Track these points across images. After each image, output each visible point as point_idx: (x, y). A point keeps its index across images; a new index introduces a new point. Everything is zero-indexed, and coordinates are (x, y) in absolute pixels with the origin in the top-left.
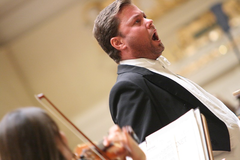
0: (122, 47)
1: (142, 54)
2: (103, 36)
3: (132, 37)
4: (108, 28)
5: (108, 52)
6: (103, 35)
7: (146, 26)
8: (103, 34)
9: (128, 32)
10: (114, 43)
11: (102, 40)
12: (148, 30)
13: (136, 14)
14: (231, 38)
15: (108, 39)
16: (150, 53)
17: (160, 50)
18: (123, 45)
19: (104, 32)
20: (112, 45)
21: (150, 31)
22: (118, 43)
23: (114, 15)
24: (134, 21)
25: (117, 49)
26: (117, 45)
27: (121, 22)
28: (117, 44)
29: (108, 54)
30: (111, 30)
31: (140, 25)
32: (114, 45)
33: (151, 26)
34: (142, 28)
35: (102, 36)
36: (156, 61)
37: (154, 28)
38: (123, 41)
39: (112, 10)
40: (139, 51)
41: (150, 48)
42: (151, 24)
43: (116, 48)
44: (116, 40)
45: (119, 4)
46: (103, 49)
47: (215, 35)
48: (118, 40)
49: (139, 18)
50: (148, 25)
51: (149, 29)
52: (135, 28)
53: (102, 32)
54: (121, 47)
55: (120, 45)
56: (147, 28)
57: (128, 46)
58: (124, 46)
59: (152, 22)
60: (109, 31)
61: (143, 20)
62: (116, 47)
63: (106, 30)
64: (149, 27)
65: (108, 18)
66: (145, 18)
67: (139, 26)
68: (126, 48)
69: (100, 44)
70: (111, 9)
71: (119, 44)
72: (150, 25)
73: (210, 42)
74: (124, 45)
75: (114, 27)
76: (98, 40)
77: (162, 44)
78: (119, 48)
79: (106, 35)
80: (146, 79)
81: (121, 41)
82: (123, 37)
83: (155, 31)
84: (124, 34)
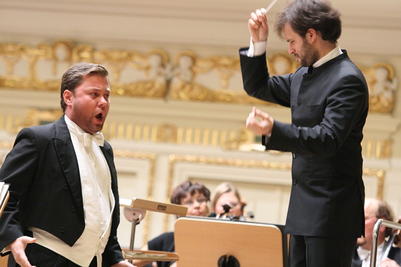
0: (68, 102)
7: (97, 103)
8: (65, 81)
9: (80, 96)
10: (66, 95)
12: (97, 107)
22: (68, 98)
23: (81, 74)
24: (92, 91)
31: (94, 98)
32: (64, 96)
34: (94, 102)
37: (103, 110)
39: (85, 69)
40: (77, 117)
42: (102, 105)
44: (68, 94)
45: (93, 69)
48: (70, 94)
51: (99, 107)
52: (88, 97)
53: (65, 79)
55: (68, 100)
56: (97, 105)
58: (70, 104)
61: (100, 97)
62: (65, 99)
65: (77, 73)
68: (71, 106)
70: (85, 67)
74: (71, 102)
75: (75, 83)
78: (66, 101)
79: (65, 84)
80: (52, 142)
81: (71, 98)
82: (74, 96)
83: (102, 112)
84: (76, 94)
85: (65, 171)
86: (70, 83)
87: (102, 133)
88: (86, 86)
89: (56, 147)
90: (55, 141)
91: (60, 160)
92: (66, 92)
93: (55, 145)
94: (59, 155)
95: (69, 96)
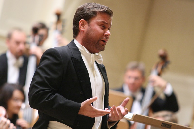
0: (82, 29)
2: (81, 14)
8: (82, 12)
11: (78, 15)
13: (107, 21)
18: (84, 28)
19: (83, 12)
25: (79, 27)
30: (87, 15)
32: (80, 23)
37: (107, 39)
44: (83, 22)
50: (106, 34)
51: (104, 36)
53: (82, 11)
56: (103, 34)
59: (109, 35)
60: (85, 14)
61: (106, 29)
62: (80, 25)
63: (85, 12)
66: (109, 30)
67: (101, 29)
68: (84, 31)
69: (75, 16)
72: (106, 36)
76: (76, 13)
78: (81, 27)
81: (85, 26)
82: (88, 25)
83: (106, 40)
84: (90, 24)
86: (86, 15)
88: (98, 19)
89: (74, 64)
90: (73, 59)
92: (82, 20)
94: (76, 69)
95: (84, 24)
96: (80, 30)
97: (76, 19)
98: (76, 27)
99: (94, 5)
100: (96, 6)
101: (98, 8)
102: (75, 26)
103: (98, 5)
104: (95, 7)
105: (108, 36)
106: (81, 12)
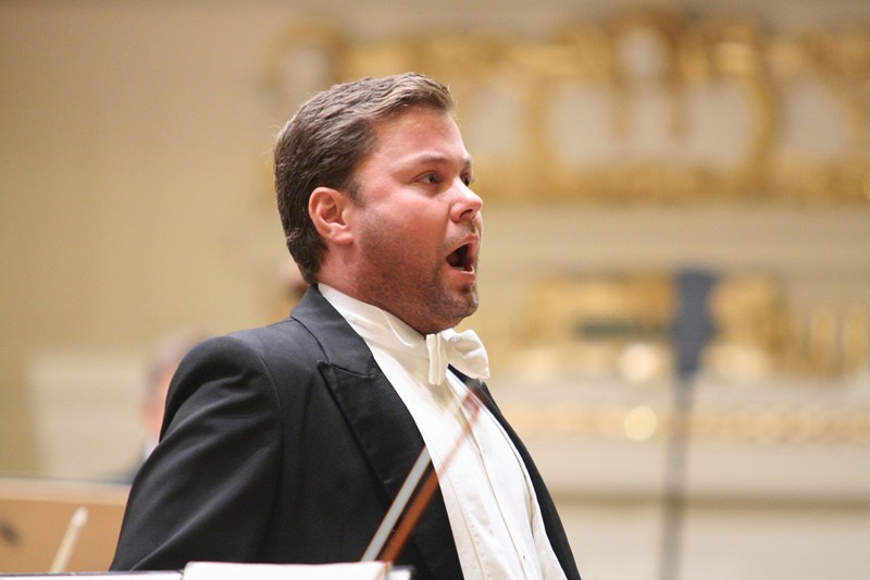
0: (336, 232)
1: (387, 290)
2: (298, 166)
3: (383, 220)
4: (325, 146)
5: (288, 225)
6: (297, 163)
7: (449, 208)
8: (300, 158)
9: (381, 195)
10: (320, 207)
11: (288, 176)
12: (451, 224)
13: (437, 149)
14: (684, 405)
15: (307, 184)
16: (415, 300)
17: (456, 307)
18: (343, 227)
19: (306, 153)
20: (310, 209)
21: (453, 230)
22: (332, 214)
24: (420, 169)
25: (319, 230)
26: (325, 219)
27: (378, 151)
28: (326, 216)
29: (287, 235)
30: (331, 159)
31: (433, 194)
32: (316, 213)
33: (466, 217)
34: (435, 206)
35: (294, 163)
36: (422, 341)
37: (473, 231)
38: (349, 217)
40: (384, 276)
41: (425, 283)
42: (470, 211)
43: (317, 227)
44: (329, 199)
46: (280, 208)
47: (644, 361)
48: (336, 202)
49: (441, 167)
50: (458, 208)
51: (456, 222)
52: (412, 196)
53: (299, 151)
54: (333, 233)
55: (336, 225)
56: (449, 216)
57: (356, 241)
58: (346, 236)
59: (477, 205)
60: (321, 159)
61: (450, 183)
62: (319, 223)
63: (316, 151)
64: (457, 218)
65: (344, 115)
66: (467, 183)
67: (426, 195)
68: (349, 245)
71: (334, 218)
72: (466, 215)
73: (616, 375)
74: (348, 230)
75: (346, 156)
77: (474, 289)
78: (328, 230)
79: (305, 168)
80: (320, 378)
81: (344, 214)
82: (355, 204)
83: (471, 238)
84: (364, 194)
85: (387, 482)
86: (327, 161)
87: (471, 334)
88: (396, 151)
89: (338, 396)
90: (331, 373)
91: (362, 441)
92: (319, 195)
93: (334, 387)
94: (353, 422)
95: (335, 207)
96: (329, 240)
97: (287, 199)
98: (301, 237)
99: (341, 97)
100: (352, 95)
101: (367, 101)
102: (294, 235)
103: (360, 89)
104: (353, 103)
105: (471, 215)
106: (297, 159)
